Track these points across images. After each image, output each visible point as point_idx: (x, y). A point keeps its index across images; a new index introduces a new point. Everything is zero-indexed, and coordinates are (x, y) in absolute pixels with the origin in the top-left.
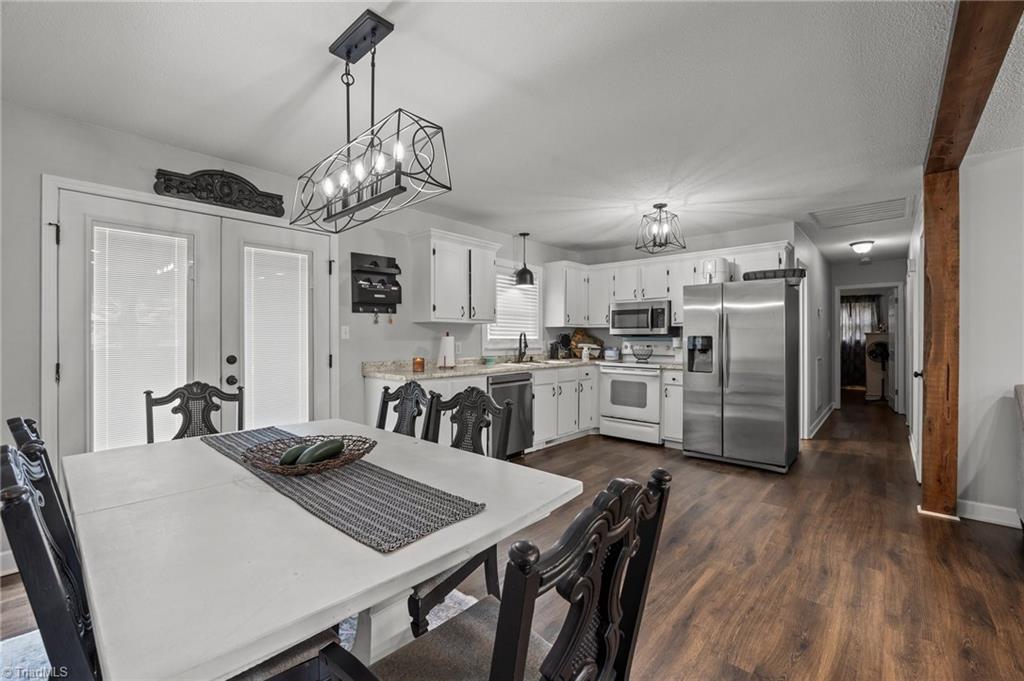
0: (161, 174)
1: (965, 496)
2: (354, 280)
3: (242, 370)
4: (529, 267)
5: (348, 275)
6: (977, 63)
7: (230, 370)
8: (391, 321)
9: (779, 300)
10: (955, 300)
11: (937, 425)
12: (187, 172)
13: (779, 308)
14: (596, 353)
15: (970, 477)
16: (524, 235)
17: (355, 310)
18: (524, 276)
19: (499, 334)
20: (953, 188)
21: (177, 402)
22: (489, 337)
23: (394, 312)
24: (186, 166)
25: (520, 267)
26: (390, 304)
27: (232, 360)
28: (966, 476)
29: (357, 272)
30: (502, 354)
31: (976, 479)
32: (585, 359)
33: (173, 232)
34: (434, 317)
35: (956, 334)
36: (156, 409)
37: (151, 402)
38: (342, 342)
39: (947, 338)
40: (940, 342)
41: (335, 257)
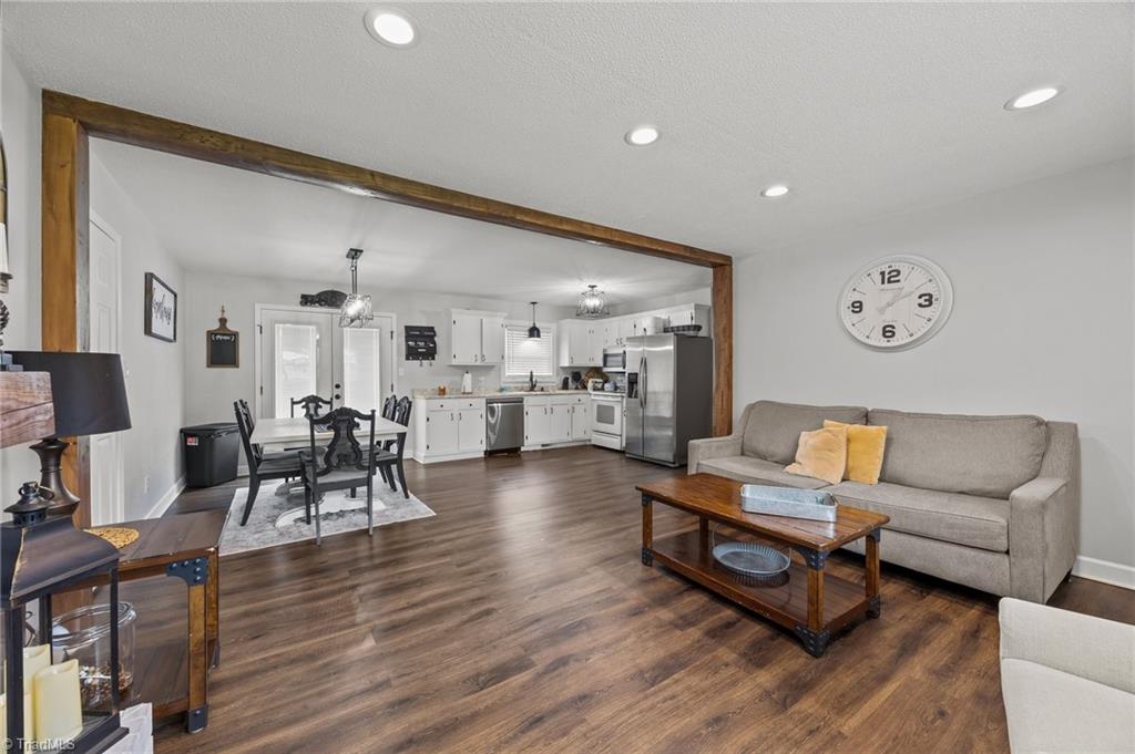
0: (303, 297)
2: (407, 341)
3: (343, 392)
4: (537, 326)
5: (404, 339)
7: (337, 392)
8: (431, 365)
12: (314, 294)
14: (600, 386)
16: (534, 303)
17: (407, 359)
18: (534, 332)
19: (515, 371)
21: (304, 403)
22: (507, 374)
23: (433, 359)
24: (313, 292)
25: (532, 325)
26: (430, 354)
27: (338, 386)
29: (408, 337)
30: (519, 385)
32: (590, 390)
33: (309, 324)
34: (454, 362)
36: (295, 406)
37: (293, 403)
38: (399, 377)
41: (395, 330)
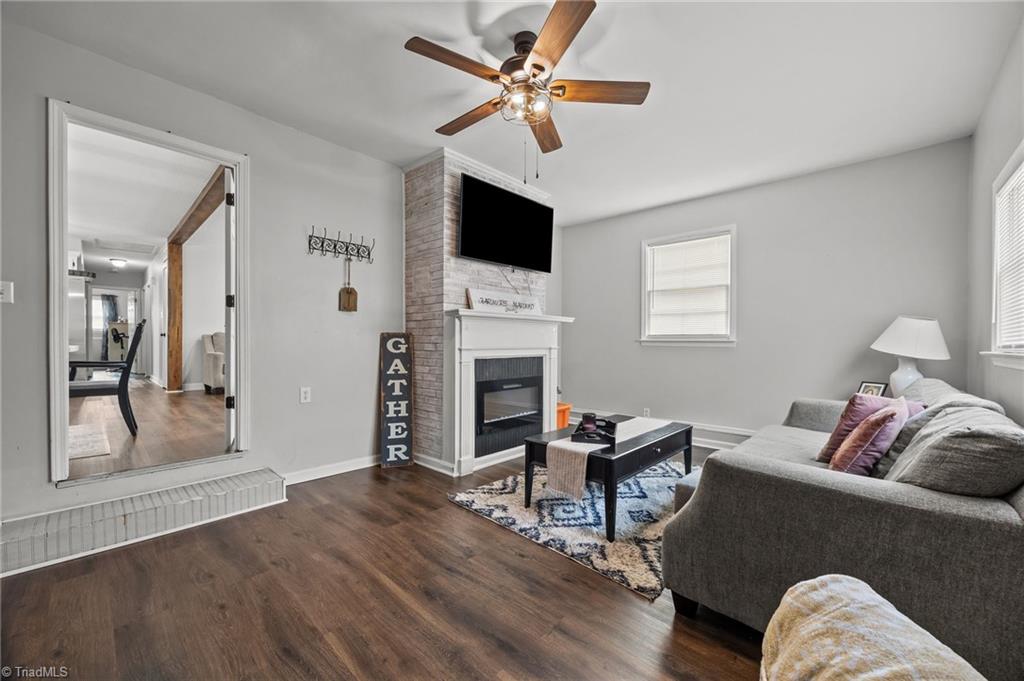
1: (185, 382)
6: (202, 215)
9: (79, 291)
10: (181, 300)
11: (174, 353)
13: (81, 298)
15: (187, 373)
20: (180, 253)
28: (185, 373)
31: (189, 373)
35: (181, 314)
39: (178, 316)
40: (175, 317)
